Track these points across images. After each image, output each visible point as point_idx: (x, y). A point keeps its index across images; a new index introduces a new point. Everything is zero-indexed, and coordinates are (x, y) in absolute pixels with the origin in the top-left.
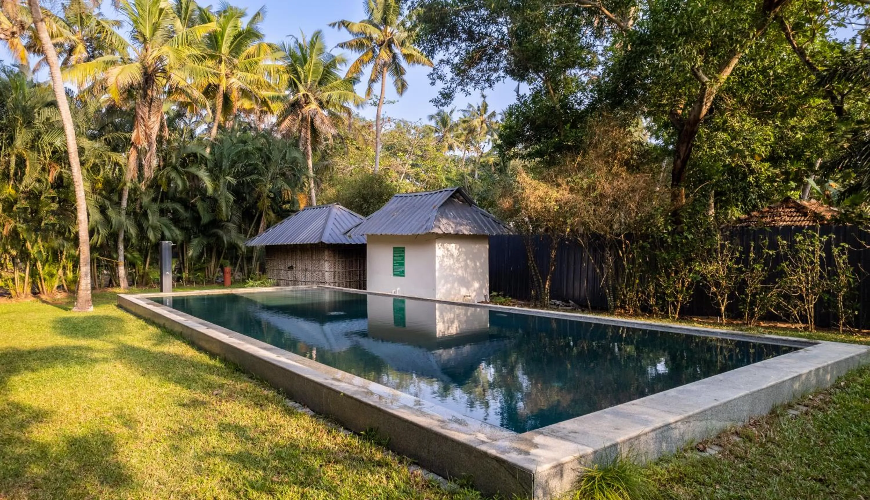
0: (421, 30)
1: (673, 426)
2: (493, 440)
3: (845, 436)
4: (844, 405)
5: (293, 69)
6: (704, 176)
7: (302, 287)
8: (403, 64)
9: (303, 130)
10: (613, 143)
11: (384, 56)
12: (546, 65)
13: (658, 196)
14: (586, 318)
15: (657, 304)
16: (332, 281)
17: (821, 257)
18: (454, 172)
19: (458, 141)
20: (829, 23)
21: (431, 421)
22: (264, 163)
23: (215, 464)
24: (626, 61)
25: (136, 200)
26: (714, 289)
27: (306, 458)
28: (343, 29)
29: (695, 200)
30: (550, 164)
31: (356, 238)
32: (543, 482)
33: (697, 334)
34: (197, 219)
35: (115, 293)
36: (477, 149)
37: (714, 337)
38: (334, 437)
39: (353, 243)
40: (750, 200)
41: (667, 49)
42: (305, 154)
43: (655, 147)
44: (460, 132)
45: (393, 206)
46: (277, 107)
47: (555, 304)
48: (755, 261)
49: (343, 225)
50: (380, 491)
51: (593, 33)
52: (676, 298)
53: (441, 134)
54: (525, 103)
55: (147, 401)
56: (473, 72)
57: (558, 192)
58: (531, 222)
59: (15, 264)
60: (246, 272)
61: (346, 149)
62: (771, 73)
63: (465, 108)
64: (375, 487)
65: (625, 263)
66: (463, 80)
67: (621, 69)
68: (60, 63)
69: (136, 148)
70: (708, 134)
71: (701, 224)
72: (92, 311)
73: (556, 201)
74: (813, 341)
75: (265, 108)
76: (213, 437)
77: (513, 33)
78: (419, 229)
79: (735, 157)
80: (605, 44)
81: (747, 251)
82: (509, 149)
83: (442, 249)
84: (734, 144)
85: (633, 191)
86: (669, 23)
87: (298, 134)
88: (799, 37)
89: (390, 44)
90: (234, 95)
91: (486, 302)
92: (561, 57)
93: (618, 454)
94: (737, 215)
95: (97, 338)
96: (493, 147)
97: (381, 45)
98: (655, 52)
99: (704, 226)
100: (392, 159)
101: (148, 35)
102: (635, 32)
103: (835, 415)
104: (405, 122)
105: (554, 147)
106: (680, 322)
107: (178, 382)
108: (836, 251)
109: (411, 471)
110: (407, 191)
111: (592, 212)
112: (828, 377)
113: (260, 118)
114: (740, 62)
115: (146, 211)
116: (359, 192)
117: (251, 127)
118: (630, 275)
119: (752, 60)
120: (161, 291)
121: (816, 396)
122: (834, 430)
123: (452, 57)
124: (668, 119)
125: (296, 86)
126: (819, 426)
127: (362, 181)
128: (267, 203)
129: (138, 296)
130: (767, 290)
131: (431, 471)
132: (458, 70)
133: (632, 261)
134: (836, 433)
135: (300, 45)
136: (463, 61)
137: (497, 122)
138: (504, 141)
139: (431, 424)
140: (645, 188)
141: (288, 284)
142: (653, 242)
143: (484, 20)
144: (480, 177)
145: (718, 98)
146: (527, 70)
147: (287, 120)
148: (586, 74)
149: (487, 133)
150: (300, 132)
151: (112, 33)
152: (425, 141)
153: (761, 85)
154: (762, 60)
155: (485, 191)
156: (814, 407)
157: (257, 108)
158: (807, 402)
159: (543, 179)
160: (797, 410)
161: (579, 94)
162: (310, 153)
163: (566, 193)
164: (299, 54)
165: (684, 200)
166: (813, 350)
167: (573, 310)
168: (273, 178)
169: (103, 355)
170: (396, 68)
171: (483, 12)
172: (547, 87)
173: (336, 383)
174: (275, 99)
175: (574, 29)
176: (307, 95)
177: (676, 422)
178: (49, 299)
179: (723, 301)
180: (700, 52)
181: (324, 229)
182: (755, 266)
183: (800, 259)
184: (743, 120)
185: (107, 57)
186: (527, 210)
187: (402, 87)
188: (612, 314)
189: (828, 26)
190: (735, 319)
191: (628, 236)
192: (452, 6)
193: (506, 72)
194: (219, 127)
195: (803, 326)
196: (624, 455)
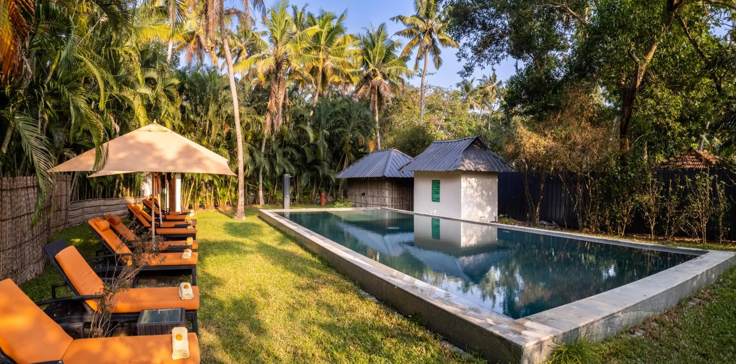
0: (451, 22)
1: (616, 315)
2: (497, 324)
3: (722, 319)
4: (722, 296)
5: (365, 52)
6: (641, 131)
7: (370, 208)
8: (439, 46)
9: (373, 95)
10: (581, 105)
11: (427, 41)
12: (535, 48)
13: (611, 145)
14: (564, 235)
15: (611, 224)
16: (390, 204)
17: (710, 190)
18: (474, 125)
19: (476, 102)
20: (709, 22)
21: (456, 309)
22: (347, 120)
23: (314, 331)
24: (586, 46)
25: (270, 146)
26: (647, 214)
27: (372, 333)
28: (400, 21)
29: (635, 148)
30: (540, 119)
31: (407, 174)
32: (529, 355)
33: (636, 247)
34: (304, 159)
35: (257, 209)
36: (490, 108)
37: (646, 249)
38: (391, 318)
39: (405, 177)
40: (669, 149)
41: (611, 37)
42: (373, 112)
43: (609, 109)
44: (478, 95)
45: (432, 150)
46: (356, 80)
47: (543, 224)
48: (673, 193)
49: (398, 163)
50: (421, 359)
51: (563, 25)
52: (623, 220)
53: (465, 97)
54: (521, 75)
55: (275, 282)
56: (486, 52)
57: (545, 140)
58: (527, 162)
59: (206, 187)
60: (335, 196)
61: (400, 108)
62: (678, 57)
63: (481, 78)
64: (418, 356)
65: (590, 194)
66: (479, 58)
67: (583, 51)
68: (233, 62)
69: (270, 112)
70: (642, 100)
71: (639, 166)
72: (245, 219)
73: (544, 147)
74: (705, 251)
75: (348, 81)
76: (313, 311)
77: (512, 25)
78: (450, 167)
79: (659, 117)
80: (572, 33)
81: (667, 187)
82: (512, 109)
83: (466, 182)
84: (658, 107)
85: (595, 140)
86: (611, 19)
87: (369, 98)
88: (692, 31)
89: (430, 32)
90: (329, 73)
91: (496, 222)
92: (544, 42)
93: (579, 335)
94: (661, 160)
95: (247, 237)
96: (501, 107)
97: (425, 33)
98: (604, 40)
99: (641, 167)
100: (432, 115)
101: (278, 38)
102: (590, 25)
103: (717, 303)
104: (440, 89)
105: (542, 107)
106: (625, 238)
107: (293, 271)
108: (718, 186)
109: (442, 345)
110: (441, 139)
111: (568, 156)
112: (713, 276)
113: (344, 87)
114: (658, 48)
115: (275, 154)
116: (409, 140)
117: (339, 94)
118: (593, 203)
119: (665, 47)
120: (283, 208)
121: (705, 291)
122: (715, 315)
123: (472, 41)
124: (616, 88)
125: (367, 64)
126: (706, 313)
127: (411, 132)
128: (349, 148)
129: (270, 211)
130: (679, 214)
131: (455, 346)
132: (477, 51)
133: (594, 193)
134: (716, 317)
135: (370, 34)
136: (479, 45)
137: (503, 88)
138: (508, 103)
139: (456, 311)
140: (603, 139)
141: (361, 206)
142: (609, 179)
143: (493, 16)
144: (492, 129)
145: (647, 74)
146: (522, 51)
147: (362, 89)
148: (561, 55)
149: (496, 96)
150: (370, 97)
151: (260, 40)
152: (454, 102)
153: (672, 66)
154: (671, 48)
155: (495, 139)
156: (704, 299)
157: (343, 81)
158: (700, 295)
159: (535, 131)
160: (694, 302)
161: (557, 69)
162: (377, 112)
163: (550, 141)
164: (369, 40)
165: (628, 148)
166: (705, 257)
167: (555, 229)
168: (353, 130)
169: (250, 249)
170: (434, 49)
171: (492, 10)
172: (536, 63)
173: (393, 279)
174: (354, 74)
175: (551, 23)
176: (375, 70)
177: (618, 312)
178: (222, 210)
179: (652, 222)
180: (632, 40)
181: (386, 166)
182: (672, 197)
183: (698, 192)
184: (663, 91)
185: (257, 55)
186: (524, 154)
187: (438, 63)
188: (581, 232)
189: (709, 24)
190: (659, 235)
191: (592, 174)
192: (472, 5)
193: (508, 52)
194: (320, 95)
195: (699, 239)
196: (583, 336)
